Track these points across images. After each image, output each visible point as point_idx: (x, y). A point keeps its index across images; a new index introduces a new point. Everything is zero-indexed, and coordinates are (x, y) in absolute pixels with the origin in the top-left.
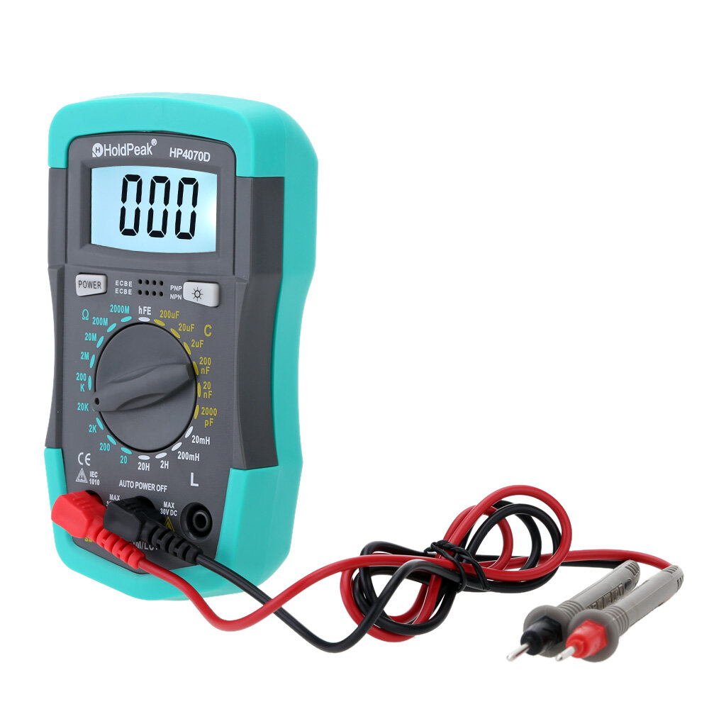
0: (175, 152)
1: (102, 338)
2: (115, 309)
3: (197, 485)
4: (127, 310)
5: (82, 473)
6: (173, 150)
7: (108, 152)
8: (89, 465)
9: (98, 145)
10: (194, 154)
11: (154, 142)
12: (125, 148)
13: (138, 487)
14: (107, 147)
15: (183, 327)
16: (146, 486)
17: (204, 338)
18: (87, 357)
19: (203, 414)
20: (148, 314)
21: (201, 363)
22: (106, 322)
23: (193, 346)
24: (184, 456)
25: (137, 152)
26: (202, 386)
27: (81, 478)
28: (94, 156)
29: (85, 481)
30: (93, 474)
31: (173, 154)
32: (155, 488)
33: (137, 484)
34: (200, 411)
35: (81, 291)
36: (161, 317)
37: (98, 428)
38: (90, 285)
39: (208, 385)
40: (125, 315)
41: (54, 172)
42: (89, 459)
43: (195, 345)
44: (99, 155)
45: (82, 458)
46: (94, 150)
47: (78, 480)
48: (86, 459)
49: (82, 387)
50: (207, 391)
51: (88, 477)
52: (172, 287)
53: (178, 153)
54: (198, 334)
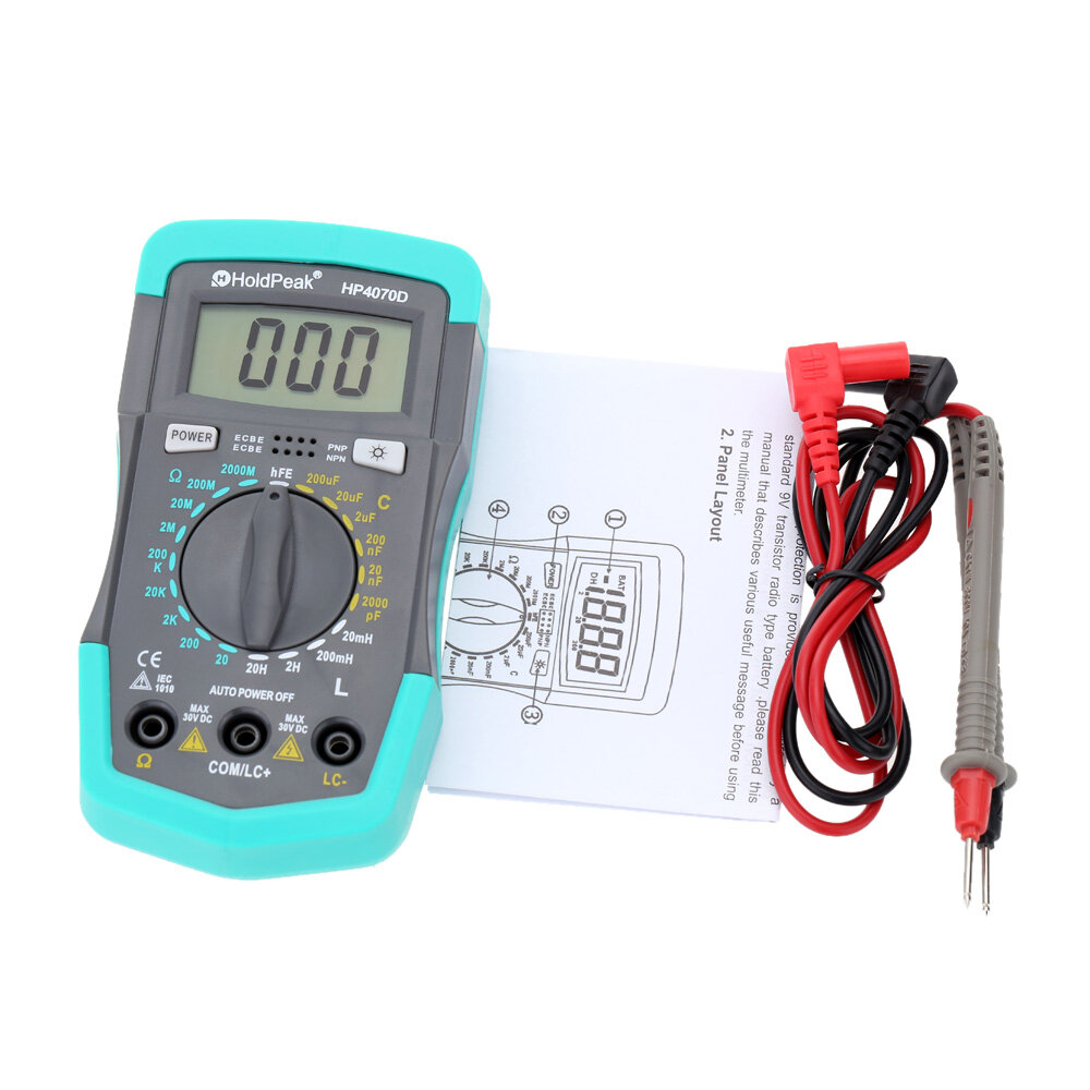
0: (350, 289)
1: (202, 506)
2: (229, 469)
3: (346, 694)
4: (251, 471)
5: (143, 677)
6: (348, 285)
7: (238, 282)
8: (158, 666)
9: (222, 273)
10: (382, 293)
11: (318, 274)
12: (268, 279)
13: (243, 695)
14: (239, 275)
15: (344, 496)
16: (256, 694)
17: (377, 510)
18: (171, 527)
19: (364, 604)
20: (286, 477)
21: (368, 542)
22: (211, 485)
23: (357, 520)
24: (326, 656)
25: (288, 285)
26: (367, 570)
27: (141, 684)
28: (213, 284)
29: (148, 687)
30: (161, 678)
31: (347, 291)
32: (274, 697)
33: (242, 691)
34: (361, 600)
35: (172, 445)
36: (309, 481)
37: (180, 619)
38: (192, 436)
39: (376, 569)
40: (247, 477)
41: (142, 300)
42: (159, 659)
43: (361, 518)
44: (222, 284)
45: (146, 659)
46: (215, 277)
47: (134, 686)
48: (153, 659)
49: (157, 567)
50: (375, 576)
51: (153, 682)
52: (330, 446)
53: (356, 290)
54: (369, 505)
